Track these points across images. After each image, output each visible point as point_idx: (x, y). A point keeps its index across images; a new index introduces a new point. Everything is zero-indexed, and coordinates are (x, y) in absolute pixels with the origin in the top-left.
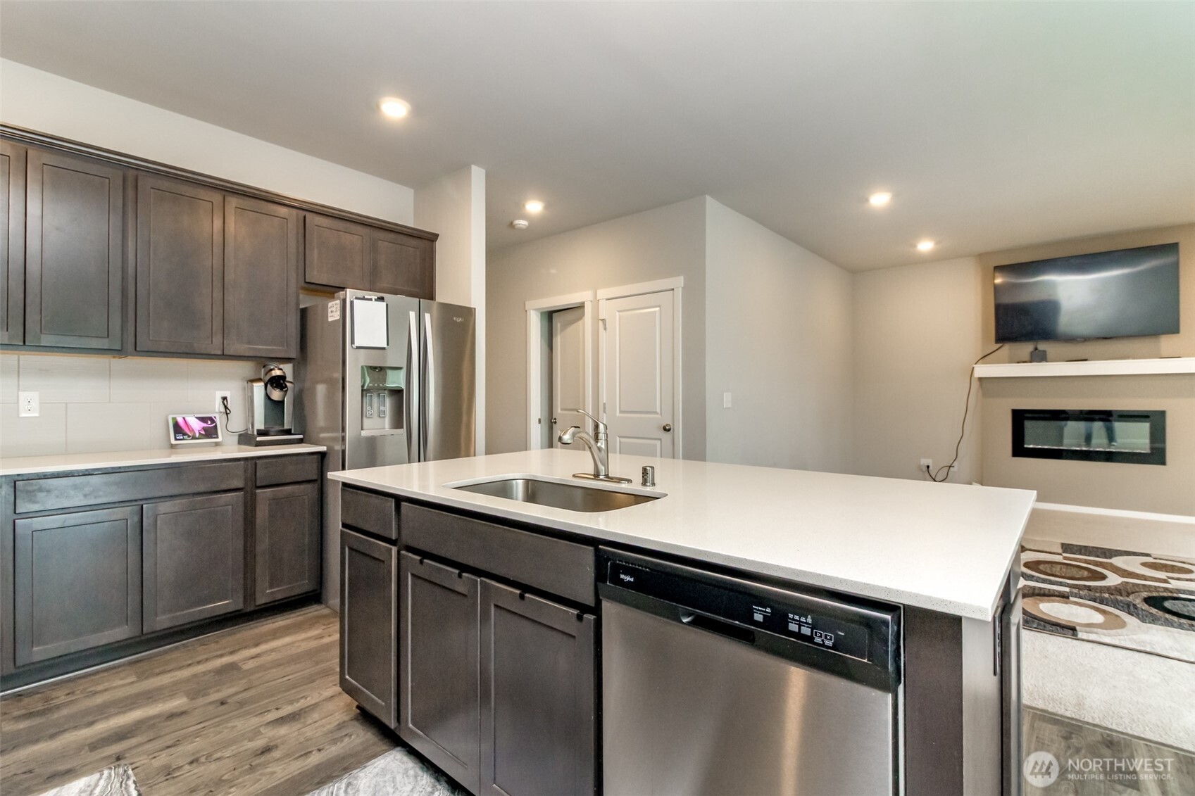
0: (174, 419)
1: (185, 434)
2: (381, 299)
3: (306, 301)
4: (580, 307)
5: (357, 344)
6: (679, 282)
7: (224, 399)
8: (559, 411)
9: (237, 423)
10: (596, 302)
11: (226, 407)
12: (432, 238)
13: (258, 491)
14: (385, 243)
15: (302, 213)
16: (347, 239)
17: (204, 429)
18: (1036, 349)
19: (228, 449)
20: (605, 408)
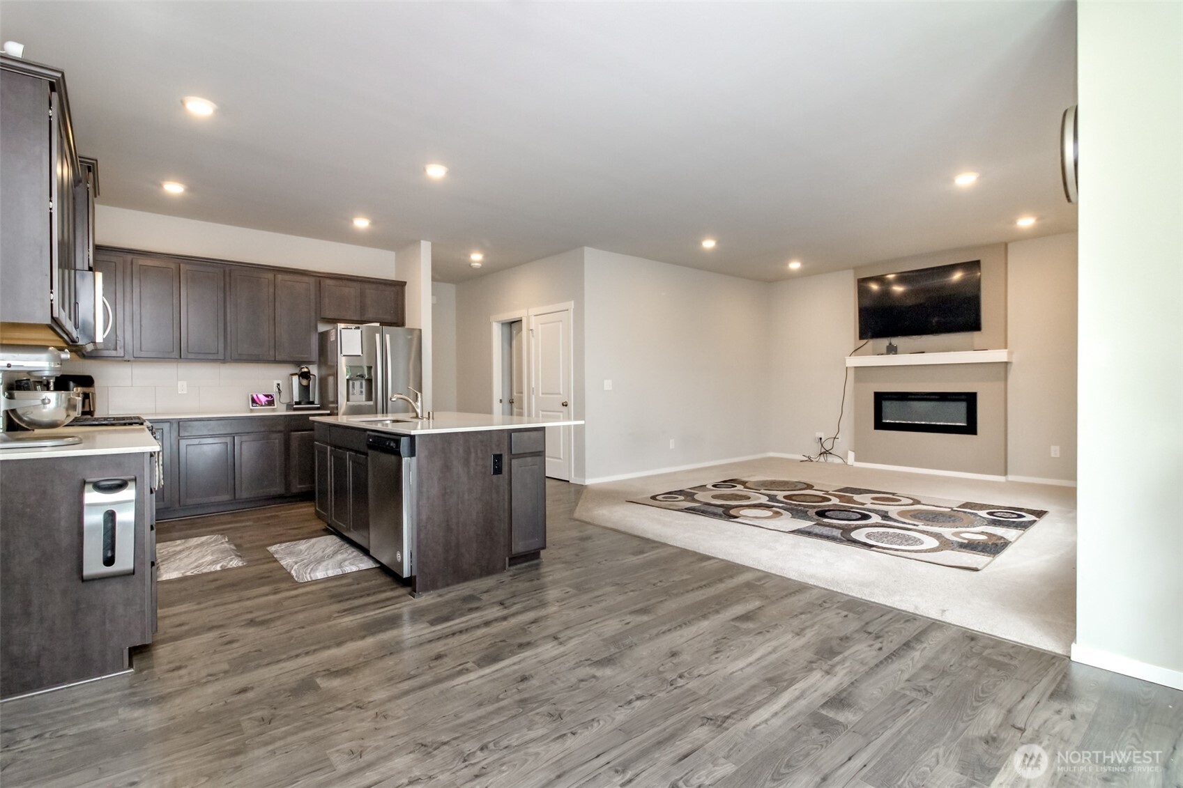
0: (251, 395)
1: (257, 403)
2: (358, 328)
3: (322, 328)
4: (520, 321)
5: (343, 354)
6: (571, 305)
7: (278, 384)
8: (515, 394)
9: (285, 398)
10: (528, 318)
11: (279, 389)
12: (402, 285)
13: (293, 433)
14: (370, 292)
15: (318, 279)
16: (346, 290)
17: (267, 401)
18: (890, 344)
19: (280, 410)
20: (533, 391)
